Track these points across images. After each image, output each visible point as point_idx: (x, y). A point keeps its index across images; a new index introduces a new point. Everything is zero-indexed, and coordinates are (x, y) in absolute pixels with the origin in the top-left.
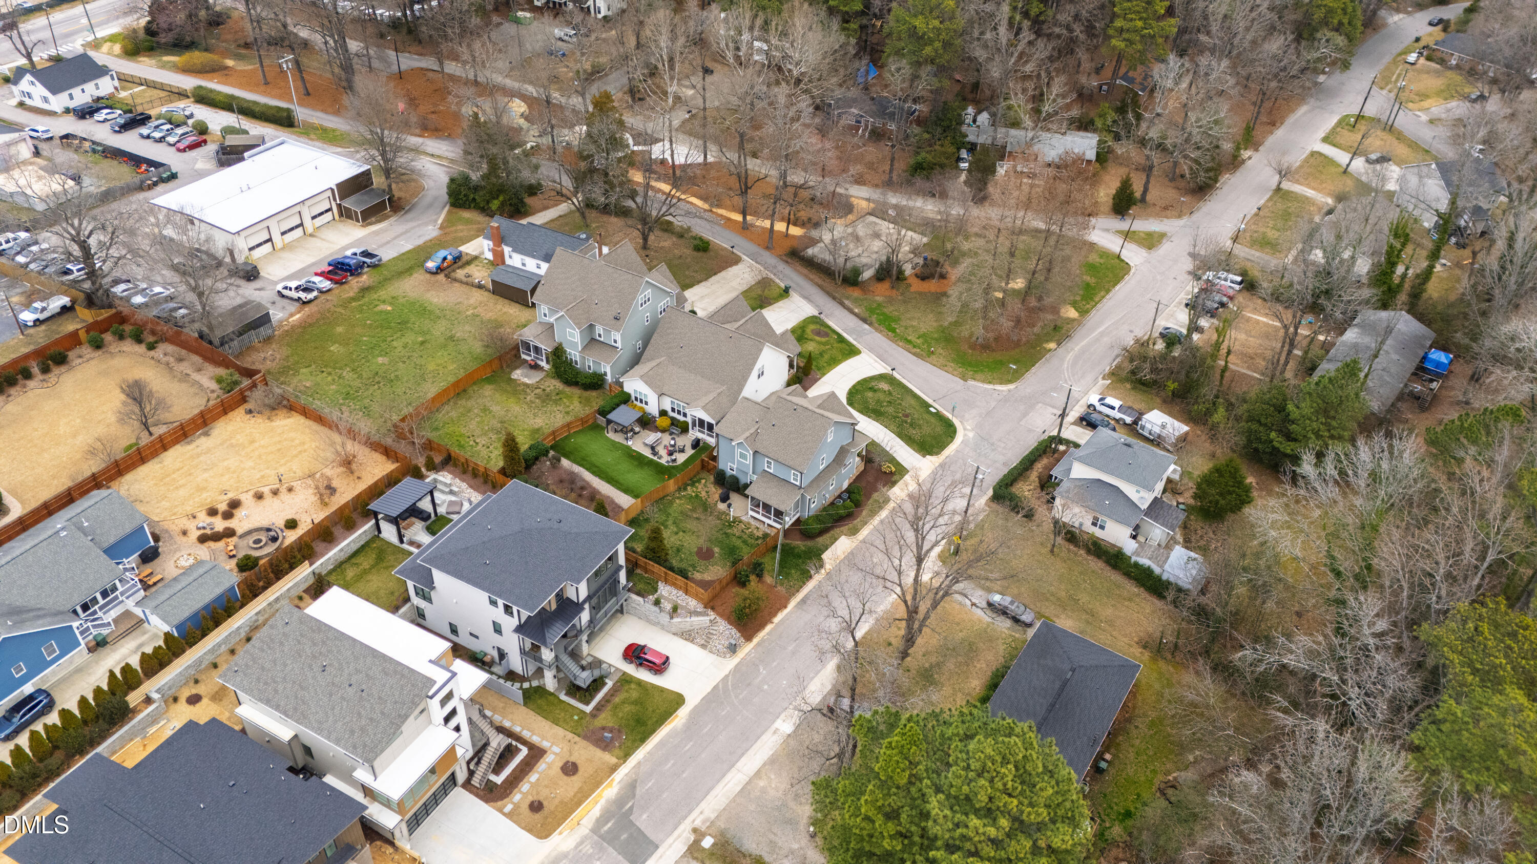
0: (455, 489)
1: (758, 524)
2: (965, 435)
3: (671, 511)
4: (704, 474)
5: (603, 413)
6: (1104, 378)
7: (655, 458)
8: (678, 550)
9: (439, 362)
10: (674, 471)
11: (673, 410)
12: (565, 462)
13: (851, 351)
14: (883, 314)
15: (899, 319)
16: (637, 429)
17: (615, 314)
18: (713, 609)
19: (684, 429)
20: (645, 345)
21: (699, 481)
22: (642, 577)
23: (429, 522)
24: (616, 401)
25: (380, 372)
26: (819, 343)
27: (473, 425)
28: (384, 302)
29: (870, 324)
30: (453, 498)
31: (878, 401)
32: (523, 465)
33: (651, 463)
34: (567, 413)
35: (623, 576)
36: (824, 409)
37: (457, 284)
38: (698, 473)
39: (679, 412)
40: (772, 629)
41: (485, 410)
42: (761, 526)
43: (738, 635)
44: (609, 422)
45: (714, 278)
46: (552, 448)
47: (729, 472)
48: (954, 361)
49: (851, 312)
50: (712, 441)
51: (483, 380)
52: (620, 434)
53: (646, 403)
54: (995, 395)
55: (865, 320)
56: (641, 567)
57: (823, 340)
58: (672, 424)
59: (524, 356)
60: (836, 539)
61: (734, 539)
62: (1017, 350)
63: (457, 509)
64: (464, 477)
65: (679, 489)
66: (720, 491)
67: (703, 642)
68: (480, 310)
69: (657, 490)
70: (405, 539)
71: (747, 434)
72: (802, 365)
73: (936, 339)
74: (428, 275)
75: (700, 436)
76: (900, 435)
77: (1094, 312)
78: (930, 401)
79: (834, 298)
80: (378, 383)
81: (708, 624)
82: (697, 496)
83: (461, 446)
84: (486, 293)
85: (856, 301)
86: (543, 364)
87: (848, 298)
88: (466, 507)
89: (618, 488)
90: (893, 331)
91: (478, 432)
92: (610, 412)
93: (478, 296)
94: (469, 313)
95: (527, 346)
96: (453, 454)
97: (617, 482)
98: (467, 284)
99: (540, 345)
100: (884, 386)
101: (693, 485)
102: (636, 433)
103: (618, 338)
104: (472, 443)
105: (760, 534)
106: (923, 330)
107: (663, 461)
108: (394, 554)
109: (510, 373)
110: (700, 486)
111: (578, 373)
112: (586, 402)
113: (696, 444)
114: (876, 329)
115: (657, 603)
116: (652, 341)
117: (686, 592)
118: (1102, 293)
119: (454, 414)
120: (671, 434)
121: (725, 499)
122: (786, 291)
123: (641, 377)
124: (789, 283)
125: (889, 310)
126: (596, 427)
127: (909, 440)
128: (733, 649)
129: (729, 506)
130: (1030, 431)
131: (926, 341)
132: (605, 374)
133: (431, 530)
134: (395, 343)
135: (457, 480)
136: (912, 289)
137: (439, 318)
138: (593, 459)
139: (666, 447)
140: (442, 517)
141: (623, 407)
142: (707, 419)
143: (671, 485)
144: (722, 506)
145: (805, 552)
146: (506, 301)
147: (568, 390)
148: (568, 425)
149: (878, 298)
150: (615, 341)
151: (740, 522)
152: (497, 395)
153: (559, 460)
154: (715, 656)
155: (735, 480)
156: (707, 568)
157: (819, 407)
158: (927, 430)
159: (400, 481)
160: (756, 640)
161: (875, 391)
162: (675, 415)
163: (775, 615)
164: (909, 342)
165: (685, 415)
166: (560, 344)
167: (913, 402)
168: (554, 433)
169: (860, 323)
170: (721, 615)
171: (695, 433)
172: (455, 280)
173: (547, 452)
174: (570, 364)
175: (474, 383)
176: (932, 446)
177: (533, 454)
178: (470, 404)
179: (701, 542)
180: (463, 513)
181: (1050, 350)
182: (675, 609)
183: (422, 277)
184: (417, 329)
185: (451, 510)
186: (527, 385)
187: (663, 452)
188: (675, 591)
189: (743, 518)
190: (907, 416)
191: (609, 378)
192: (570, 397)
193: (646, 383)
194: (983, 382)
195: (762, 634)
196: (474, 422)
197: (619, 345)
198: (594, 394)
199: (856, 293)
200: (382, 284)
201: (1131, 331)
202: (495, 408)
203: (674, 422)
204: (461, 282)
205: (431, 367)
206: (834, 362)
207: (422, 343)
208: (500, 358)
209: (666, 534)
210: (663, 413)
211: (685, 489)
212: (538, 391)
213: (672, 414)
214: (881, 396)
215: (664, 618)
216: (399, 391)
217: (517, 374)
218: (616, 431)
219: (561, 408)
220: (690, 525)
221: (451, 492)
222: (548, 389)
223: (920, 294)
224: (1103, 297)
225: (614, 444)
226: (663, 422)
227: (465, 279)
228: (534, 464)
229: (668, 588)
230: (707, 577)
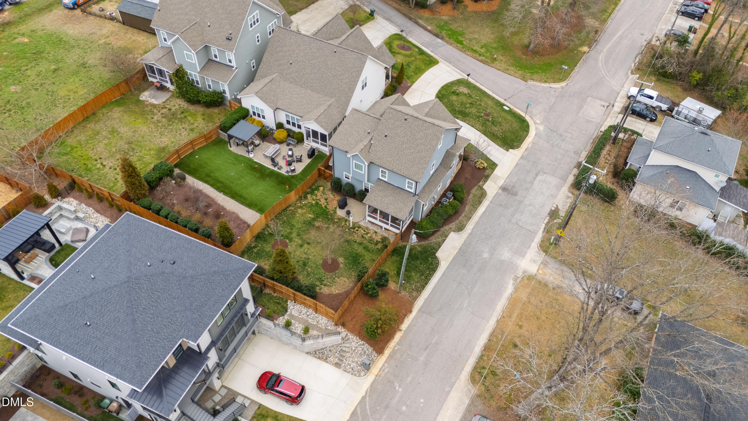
0: (81, 215)
1: (375, 229)
2: (537, 129)
3: (294, 222)
4: (322, 182)
5: (225, 128)
6: (632, 73)
7: (276, 169)
8: (305, 264)
9: (71, 87)
10: (294, 181)
11: (288, 122)
12: (190, 180)
13: (432, 62)
14: (450, 30)
15: (464, 33)
16: (257, 142)
17: (227, 35)
18: (343, 325)
19: (300, 140)
20: (259, 63)
21: (317, 189)
22: (272, 297)
23: (53, 253)
24: (236, 116)
25: (12, 101)
26: (406, 56)
27: (100, 148)
28: (23, 35)
29: (442, 38)
30: (79, 225)
31: (462, 103)
32: (147, 187)
33: (272, 174)
34: (192, 130)
35: (250, 308)
36: (431, 117)
37: (92, 18)
38: (316, 181)
39: (294, 124)
40: (402, 338)
41: (113, 131)
42: (379, 231)
43: (371, 349)
44: (230, 137)
45: (312, 6)
46: (176, 166)
47: (345, 180)
48: (513, 65)
49: (426, 29)
50: (326, 150)
51: (112, 103)
52: (242, 147)
53: (264, 117)
54: (552, 92)
55: (437, 36)
56: (269, 287)
57: (408, 53)
58: (289, 135)
59: (151, 79)
60: (446, 236)
61: (356, 246)
62: (560, 54)
63: (82, 237)
64: (90, 201)
65: (300, 198)
66: (338, 198)
67: (336, 360)
68: (112, 39)
69: (280, 204)
70: (25, 275)
71: (361, 146)
72: (395, 75)
73: (495, 48)
74: (66, 11)
75: (315, 145)
76: (485, 133)
77: (610, 21)
78: (502, 101)
79: (410, 19)
80: (10, 110)
81: (340, 341)
82: (317, 203)
83: (88, 170)
84: (118, 24)
85: (427, 20)
86: (168, 85)
87: (421, 19)
88: (92, 232)
89: (242, 203)
90: (461, 43)
91: (105, 155)
92: (231, 127)
93: (110, 26)
94: (100, 42)
95: (151, 69)
96: (77, 180)
97: (241, 196)
98: (100, 16)
99: (163, 68)
100: (464, 90)
101: (312, 193)
102: (256, 146)
103: (233, 58)
104: (99, 166)
105: (379, 238)
106: (484, 42)
107: (283, 172)
108: (14, 291)
109: (139, 95)
110: (319, 194)
111: (199, 91)
112: (210, 118)
113: (312, 153)
114: (447, 42)
115: (288, 325)
116: (264, 58)
117: (316, 311)
118: (613, 6)
119: (82, 138)
120: (288, 145)
121: (343, 205)
122: (372, 14)
123: (257, 94)
124: (373, 8)
125: (454, 26)
126: (219, 142)
127: (493, 137)
128: (367, 367)
129: (348, 213)
130: (588, 121)
131: (488, 50)
132: (224, 92)
133: (54, 262)
134: (29, 72)
135: (83, 205)
136: (469, 9)
137: (73, 47)
138: (217, 174)
139: (284, 158)
140: (67, 246)
141: (242, 122)
142: (320, 130)
143: (293, 196)
144: (341, 213)
145: (421, 252)
146: (135, 30)
147: (192, 108)
148: (192, 142)
149: (444, 17)
150: (230, 61)
151: (359, 227)
152: (126, 117)
153: (184, 179)
154: (349, 375)
155: (351, 187)
156: (333, 281)
157: (427, 115)
158: (506, 127)
159: (18, 212)
160: (387, 352)
161: (458, 94)
162: (290, 127)
163: (402, 322)
164: (475, 51)
165: (299, 127)
166: (181, 66)
167: (490, 102)
168: (177, 151)
169: (434, 37)
170: (352, 331)
171: (310, 144)
172: (90, 14)
173: (171, 171)
174: (191, 84)
175: (104, 107)
176: (512, 141)
177: (157, 175)
178: (98, 127)
179: (328, 254)
180: (89, 238)
181: (585, 53)
182: (306, 330)
183: (61, 13)
184: (51, 57)
185: (75, 238)
186: (154, 106)
187: (282, 163)
188: (304, 310)
189: (362, 224)
190: (488, 115)
191: (228, 95)
192: (193, 115)
193: (261, 98)
194: (540, 81)
195: (392, 344)
196: (102, 145)
197: (234, 64)
198: (216, 110)
199: (426, 14)
200: (22, 19)
201: (642, 34)
202: (123, 130)
203: (290, 134)
204: (95, 15)
205: (62, 93)
206: (419, 72)
207: (55, 71)
208: (127, 81)
209: (291, 248)
210: (280, 126)
211: (306, 198)
212: (164, 111)
213: (287, 126)
214: (464, 99)
215: (298, 342)
216: (30, 118)
217: (146, 96)
218: (238, 145)
219: (186, 126)
220: (313, 234)
221: (77, 218)
222: (173, 109)
223: (476, 13)
224: (614, 9)
225: (237, 157)
226: (280, 134)
227: (98, 13)
228: (158, 185)
229: (298, 307)
230: (336, 290)
